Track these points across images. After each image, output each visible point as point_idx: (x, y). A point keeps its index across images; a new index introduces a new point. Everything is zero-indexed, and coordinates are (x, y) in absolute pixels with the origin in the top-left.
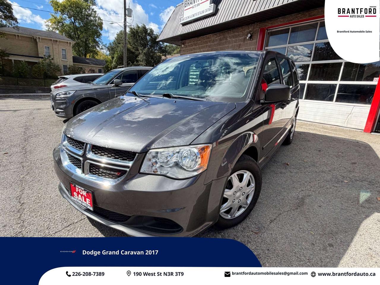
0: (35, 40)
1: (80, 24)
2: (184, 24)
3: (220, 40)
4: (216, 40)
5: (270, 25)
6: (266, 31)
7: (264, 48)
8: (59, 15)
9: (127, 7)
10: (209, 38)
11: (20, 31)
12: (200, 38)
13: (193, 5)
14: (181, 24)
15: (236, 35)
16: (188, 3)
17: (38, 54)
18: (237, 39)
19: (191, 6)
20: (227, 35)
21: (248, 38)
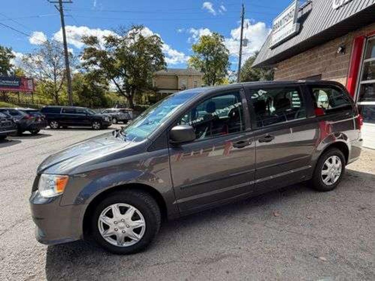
0: (177, 77)
1: (211, 58)
2: (273, 48)
3: (311, 58)
4: (307, 59)
5: (369, 32)
6: (365, 39)
7: (363, 61)
8: (196, 55)
9: (244, 38)
10: (300, 58)
11: (168, 72)
12: (292, 58)
13: (279, 28)
14: (270, 48)
15: (327, 50)
16: (276, 27)
17: (177, 86)
18: (328, 54)
19: (278, 29)
20: (317, 52)
21: (338, 52)
